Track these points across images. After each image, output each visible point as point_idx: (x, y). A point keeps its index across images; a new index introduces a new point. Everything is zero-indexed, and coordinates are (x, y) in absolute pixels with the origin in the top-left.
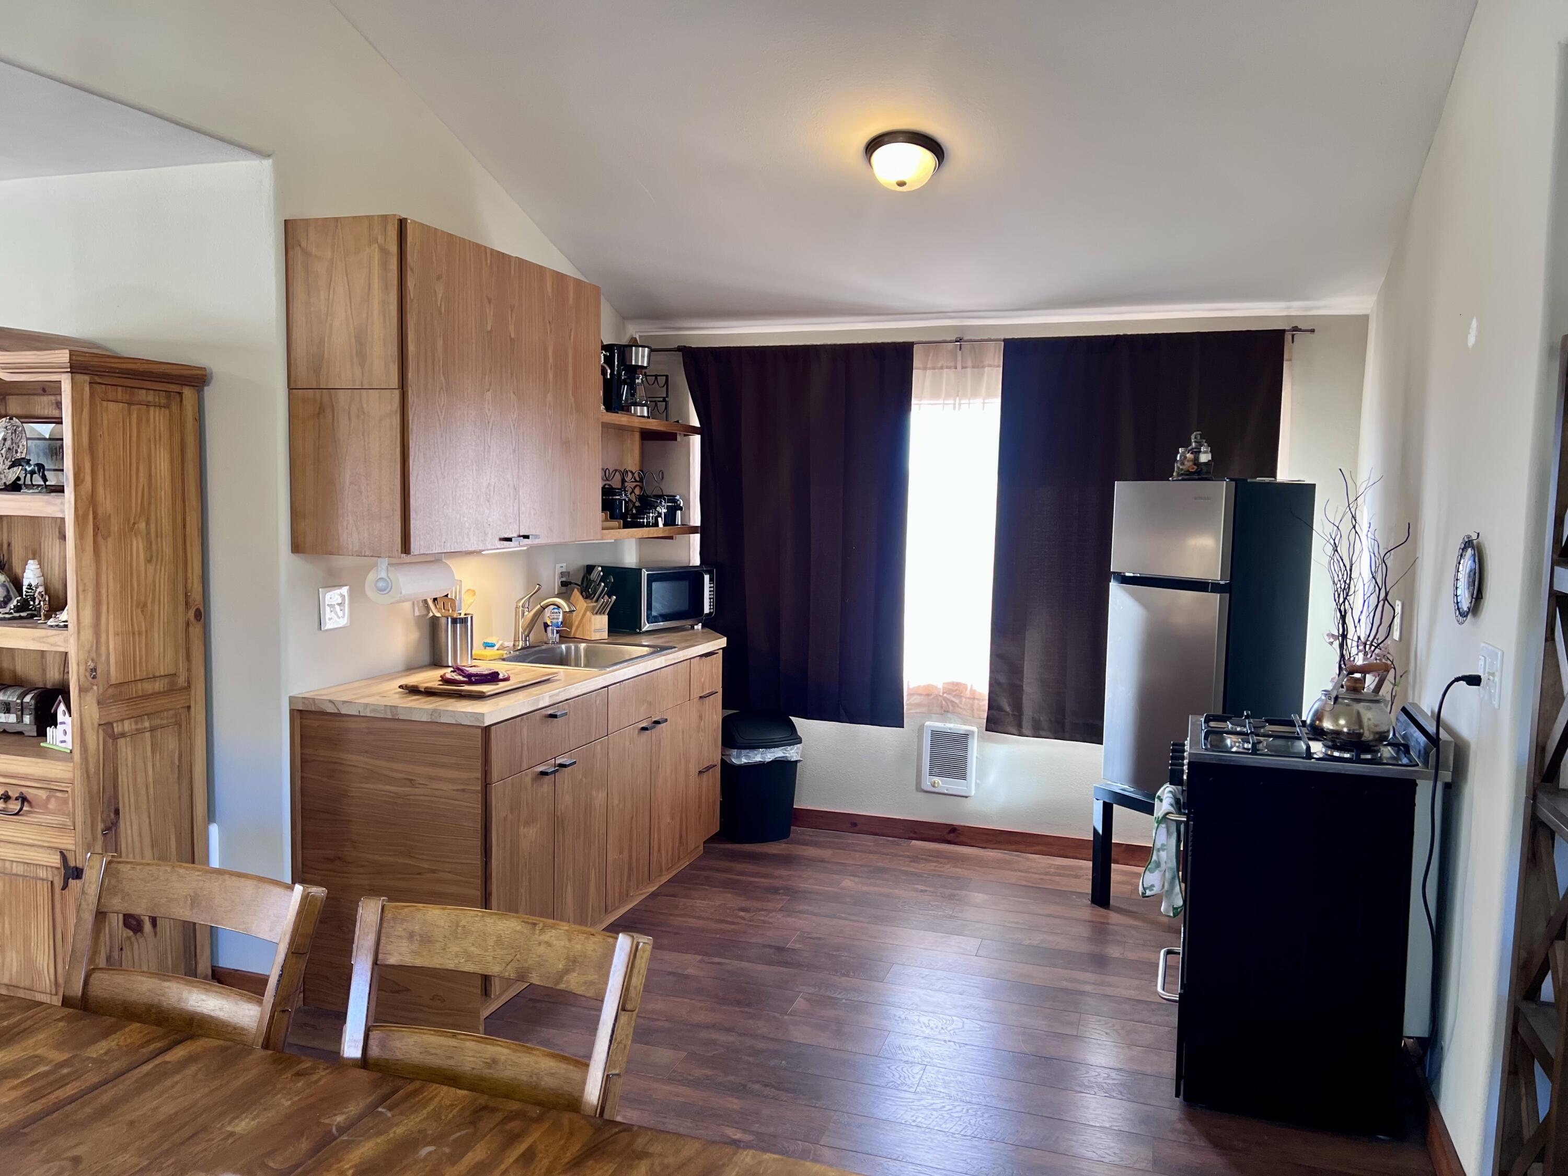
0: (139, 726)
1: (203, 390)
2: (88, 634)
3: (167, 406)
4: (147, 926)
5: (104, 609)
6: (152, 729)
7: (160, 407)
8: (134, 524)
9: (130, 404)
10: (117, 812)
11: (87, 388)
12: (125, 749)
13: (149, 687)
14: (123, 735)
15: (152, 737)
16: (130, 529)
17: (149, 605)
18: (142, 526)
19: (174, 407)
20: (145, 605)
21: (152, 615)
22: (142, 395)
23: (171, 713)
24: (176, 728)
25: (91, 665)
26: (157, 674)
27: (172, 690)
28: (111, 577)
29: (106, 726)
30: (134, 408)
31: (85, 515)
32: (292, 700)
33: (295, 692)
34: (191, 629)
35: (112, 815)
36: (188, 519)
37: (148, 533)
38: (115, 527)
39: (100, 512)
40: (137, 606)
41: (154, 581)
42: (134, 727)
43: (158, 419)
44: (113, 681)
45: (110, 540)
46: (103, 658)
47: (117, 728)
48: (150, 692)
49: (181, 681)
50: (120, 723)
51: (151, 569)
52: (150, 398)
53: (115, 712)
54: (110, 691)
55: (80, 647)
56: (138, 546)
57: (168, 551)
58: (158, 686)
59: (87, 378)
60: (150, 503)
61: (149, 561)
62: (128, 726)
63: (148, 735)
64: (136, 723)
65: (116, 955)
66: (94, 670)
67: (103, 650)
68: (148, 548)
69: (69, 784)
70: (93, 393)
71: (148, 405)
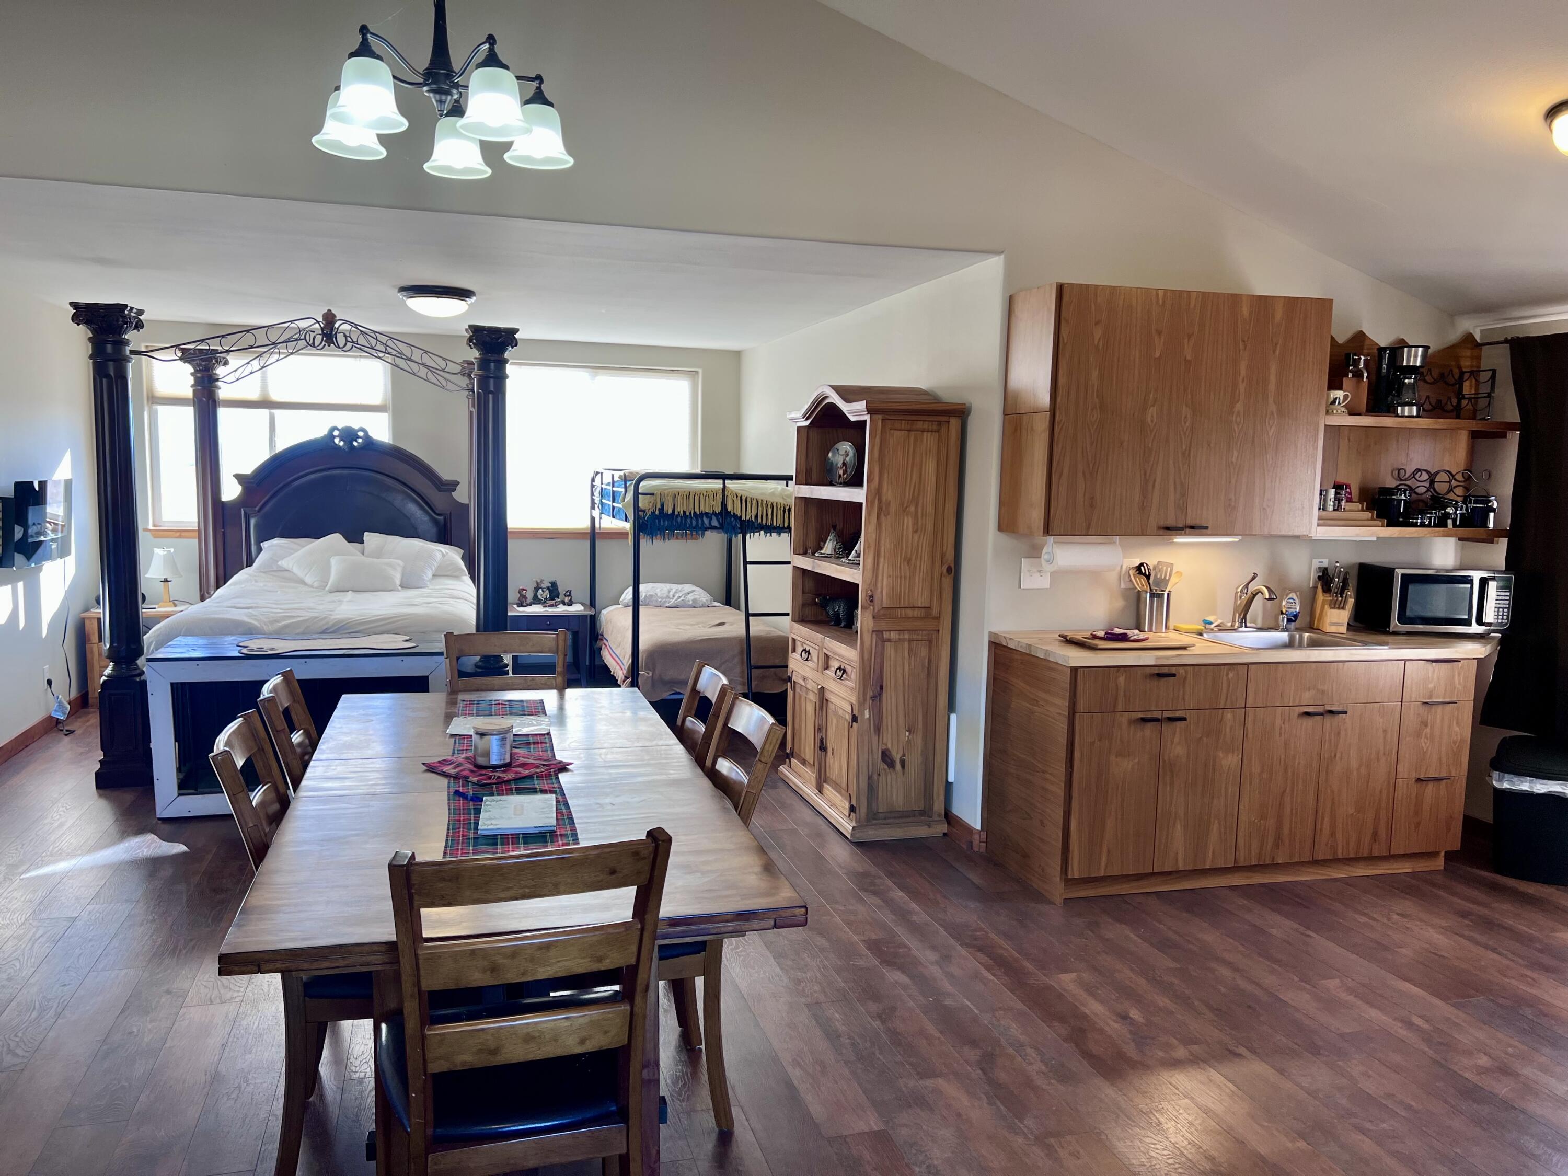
0: (901, 637)
1: (966, 421)
2: (869, 574)
3: (938, 431)
4: (898, 766)
5: (882, 560)
6: (910, 641)
7: (932, 431)
8: (906, 508)
9: (909, 431)
10: (881, 688)
11: (880, 423)
12: (889, 650)
13: (910, 613)
14: (889, 640)
15: (909, 645)
16: (904, 509)
17: (913, 561)
18: (912, 509)
19: (943, 430)
20: (910, 559)
21: (915, 566)
22: (920, 425)
23: (924, 632)
24: (927, 643)
25: (870, 593)
26: (916, 605)
27: (927, 617)
28: (888, 541)
29: (878, 633)
30: (912, 433)
31: (873, 501)
32: (990, 633)
33: (995, 629)
34: (943, 578)
35: (878, 689)
36: (947, 506)
37: (916, 512)
38: (893, 509)
39: (884, 499)
40: (905, 560)
41: (918, 545)
42: (897, 637)
43: (929, 440)
44: (884, 606)
45: (888, 517)
46: (879, 590)
47: (886, 635)
48: (911, 616)
49: (935, 612)
50: (888, 633)
51: (916, 537)
52: (926, 426)
53: (883, 625)
54: (882, 612)
55: (863, 581)
56: (908, 521)
57: (930, 527)
58: (916, 613)
59: (880, 417)
60: (919, 495)
61: (915, 531)
62: (893, 635)
63: (906, 643)
64: (899, 635)
65: (875, 777)
66: (872, 596)
67: (879, 585)
68: (916, 523)
69: (856, 664)
70: (883, 426)
71: (923, 431)
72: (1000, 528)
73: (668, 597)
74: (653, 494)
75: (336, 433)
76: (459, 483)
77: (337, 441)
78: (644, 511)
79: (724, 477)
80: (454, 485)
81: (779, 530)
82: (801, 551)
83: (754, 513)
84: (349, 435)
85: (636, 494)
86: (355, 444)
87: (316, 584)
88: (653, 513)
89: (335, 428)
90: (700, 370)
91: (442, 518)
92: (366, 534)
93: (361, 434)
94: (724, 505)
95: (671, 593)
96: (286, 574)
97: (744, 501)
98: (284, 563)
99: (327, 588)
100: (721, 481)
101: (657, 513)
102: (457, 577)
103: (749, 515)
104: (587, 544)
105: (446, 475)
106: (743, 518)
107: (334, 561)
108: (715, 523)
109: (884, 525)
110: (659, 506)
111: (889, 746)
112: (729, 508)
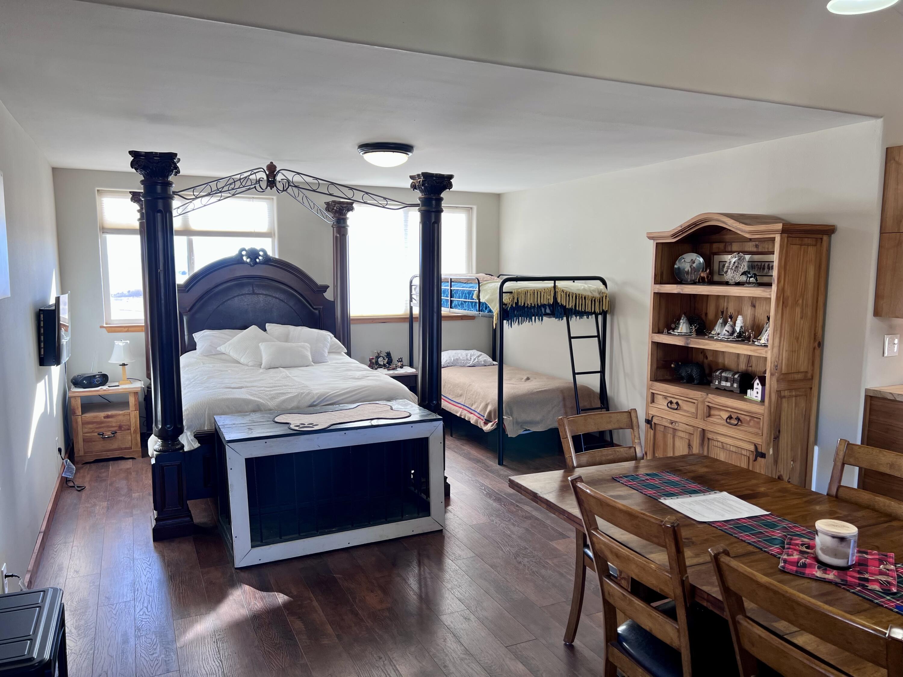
0: (791, 394)
1: (831, 236)
2: (776, 350)
3: (816, 245)
6: (796, 396)
7: (813, 245)
8: (798, 301)
9: (801, 245)
10: (779, 432)
11: (786, 240)
12: (785, 404)
13: (796, 377)
14: (784, 397)
15: (796, 400)
16: (796, 303)
17: (800, 338)
18: (800, 301)
19: (819, 245)
20: (798, 338)
21: (801, 343)
22: (806, 241)
23: (803, 390)
24: (805, 397)
25: (776, 364)
26: (800, 371)
27: (806, 379)
28: (786, 325)
29: (779, 392)
30: (803, 247)
31: (780, 297)
32: (867, 390)
33: (868, 387)
34: (816, 350)
35: (777, 433)
36: (819, 299)
37: (802, 305)
38: (790, 303)
39: (785, 295)
40: (795, 339)
41: (803, 327)
42: (789, 394)
43: (811, 250)
44: (783, 372)
45: (788, 308)
46: (780, 361)
47: (783, 394)
48: (796, 379)
49: (810, 375)
50: (784, 392)
51: (802, 322)
52: (810, 242)
53: (782, 387)
54: (782, 377)
56: (798, 310)
57: (809, 314)
58: (800, 376)
59: (786, 235)
60: (804, 291)
61: (801, 318)
62: (786, 393)
63: (794, 398)
64: (790, 392)
66: (777, 366)
67: (781, 358)
68: (802, 312)
69: (766, 415)
70: (788, 241)
71: (808, 245)
72: (875, 314)
73: (467, 359)
74: (511, 293)
75: (244, 253)
76: (329, 287)
77: (245, 258)
79: (555, 279)
80: (325, 288)
81: (588, 314)
82: (657, 331)
83: (574, 304)
84: (253, 254)
85: (501, 293)
86: (258, 260)
87: (250, 364)
88: (512, 305)
89: (243, 249)
91: (317, 312)
92: (267, 325)
93: (261, 253)
94: (555, 298)
96: (223, 357)
97: (568, 295)
98: (222, 349)
99: (262, 366)
100: (553, 282)
101: (514, 305)
103: (571, 305)
105: (320, 282)
106: (567, 307)
107: (262, 346)
108: (548, 311)
109: (785, 314)
110: (516, 301)
111: (782, 473)
112: (559, 301)
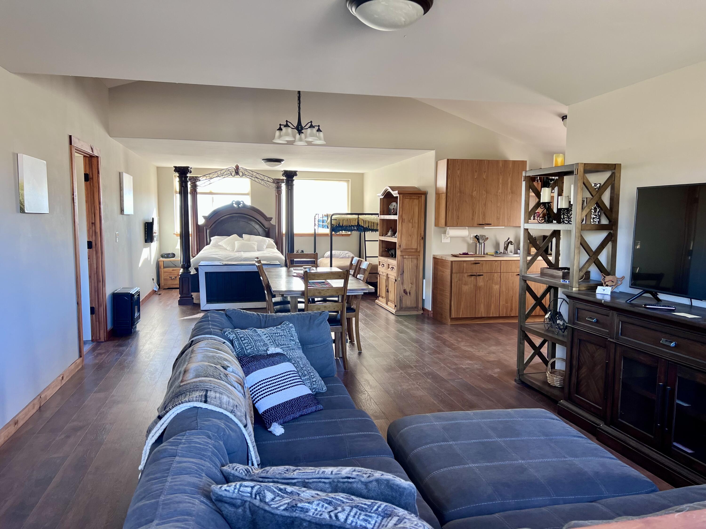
0: (409, 257)
1: (426, 195)
2: (399, 239)
3: (418, 199)
4: (408, 294)
5: (403, 235)
6: (411, 258)
9: (410, 199)
10: (403, 271)
11: (402, 197)
12: (405, 261)
13: (411, 250)
14: (405, 258)
16: (409, 221)
18: (411, 221)
19: (420, 199)
20: (411, 235)
21: (413, 237)
22: (413, 197)
23: (416, 256)
24: (416, 259)
25: (400, 245)
26: (413, 248)
27: (416, 251)
29: (402, 256)
30: (411, 200)
31: (400, 219)
32: (433, 255)
34: (421, 241)
37: (413, 222)
38: (406, 221)
39: (403, 218)
40: (409, 235)
41: (413, 231)
43: (416, 201)
44: (404, 248)
45: (405, 223)
49: (418, 250)
50: (405, 256)
51: (413, 229)
52: (415, 198)
53: (404, 254)
54: (403, 250)
55: (398, 241)
56: (410, 225)
57: (417, 227)
58: (413, 250)
59: (402, 195)
60: (413, 217)
61: (412, 227)
62: (407, 257)
65: (402, 297)
66: (400, 246)
67: (402, 243)
68: (412, 225)
69: (396, 265)
70: (403, 198)
71: (414, 199)
72: (435, 226)
73: (340, 255)
74: (336, 220)
75: (234, 202)
76: (272, 218)
77: (234, 205)
78: (333, 225)
79: (358, 214)
81: (376, 230)
82: (382, 235)
83: (368, 225)
84: (238, 203)
85: (331, 220)
86: (240, 206)
87: (231, 250)
88: (336, 225)
90: (350, 180)
91: (267, 230)
92: (243, 235)
93: (242, 203)
94: (358, 223)
95: (341, 254)
96: (221, 247)
97: (364, 221)
98: (220, 243)
99: (235, 251)
100: (357, 215)
101: (338, 225)
102: (273, 248)
103: (366, 226)
104: (313, 238)
105: (268, 216)
106: (364, 227)
107: (236, 242)
108: (355, 228)
109: (403, 226)
110: (338, 223)
111: (406, 288)
112: (360, 224)
